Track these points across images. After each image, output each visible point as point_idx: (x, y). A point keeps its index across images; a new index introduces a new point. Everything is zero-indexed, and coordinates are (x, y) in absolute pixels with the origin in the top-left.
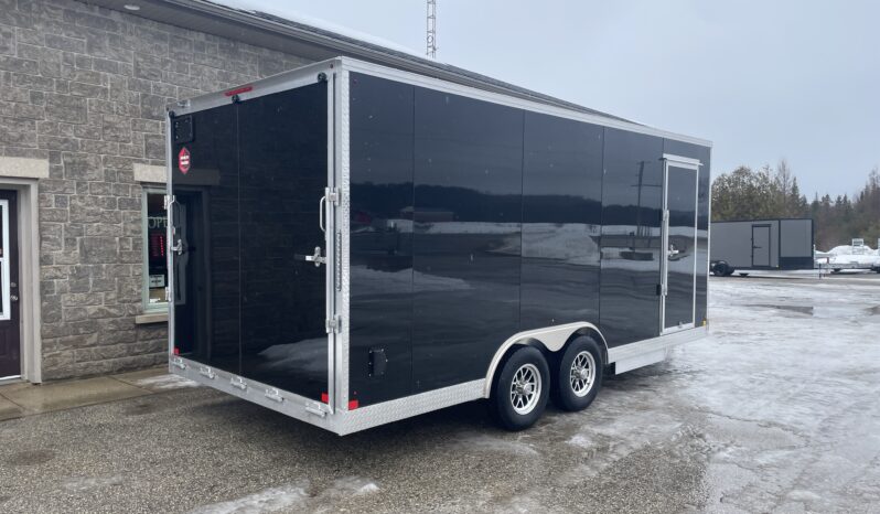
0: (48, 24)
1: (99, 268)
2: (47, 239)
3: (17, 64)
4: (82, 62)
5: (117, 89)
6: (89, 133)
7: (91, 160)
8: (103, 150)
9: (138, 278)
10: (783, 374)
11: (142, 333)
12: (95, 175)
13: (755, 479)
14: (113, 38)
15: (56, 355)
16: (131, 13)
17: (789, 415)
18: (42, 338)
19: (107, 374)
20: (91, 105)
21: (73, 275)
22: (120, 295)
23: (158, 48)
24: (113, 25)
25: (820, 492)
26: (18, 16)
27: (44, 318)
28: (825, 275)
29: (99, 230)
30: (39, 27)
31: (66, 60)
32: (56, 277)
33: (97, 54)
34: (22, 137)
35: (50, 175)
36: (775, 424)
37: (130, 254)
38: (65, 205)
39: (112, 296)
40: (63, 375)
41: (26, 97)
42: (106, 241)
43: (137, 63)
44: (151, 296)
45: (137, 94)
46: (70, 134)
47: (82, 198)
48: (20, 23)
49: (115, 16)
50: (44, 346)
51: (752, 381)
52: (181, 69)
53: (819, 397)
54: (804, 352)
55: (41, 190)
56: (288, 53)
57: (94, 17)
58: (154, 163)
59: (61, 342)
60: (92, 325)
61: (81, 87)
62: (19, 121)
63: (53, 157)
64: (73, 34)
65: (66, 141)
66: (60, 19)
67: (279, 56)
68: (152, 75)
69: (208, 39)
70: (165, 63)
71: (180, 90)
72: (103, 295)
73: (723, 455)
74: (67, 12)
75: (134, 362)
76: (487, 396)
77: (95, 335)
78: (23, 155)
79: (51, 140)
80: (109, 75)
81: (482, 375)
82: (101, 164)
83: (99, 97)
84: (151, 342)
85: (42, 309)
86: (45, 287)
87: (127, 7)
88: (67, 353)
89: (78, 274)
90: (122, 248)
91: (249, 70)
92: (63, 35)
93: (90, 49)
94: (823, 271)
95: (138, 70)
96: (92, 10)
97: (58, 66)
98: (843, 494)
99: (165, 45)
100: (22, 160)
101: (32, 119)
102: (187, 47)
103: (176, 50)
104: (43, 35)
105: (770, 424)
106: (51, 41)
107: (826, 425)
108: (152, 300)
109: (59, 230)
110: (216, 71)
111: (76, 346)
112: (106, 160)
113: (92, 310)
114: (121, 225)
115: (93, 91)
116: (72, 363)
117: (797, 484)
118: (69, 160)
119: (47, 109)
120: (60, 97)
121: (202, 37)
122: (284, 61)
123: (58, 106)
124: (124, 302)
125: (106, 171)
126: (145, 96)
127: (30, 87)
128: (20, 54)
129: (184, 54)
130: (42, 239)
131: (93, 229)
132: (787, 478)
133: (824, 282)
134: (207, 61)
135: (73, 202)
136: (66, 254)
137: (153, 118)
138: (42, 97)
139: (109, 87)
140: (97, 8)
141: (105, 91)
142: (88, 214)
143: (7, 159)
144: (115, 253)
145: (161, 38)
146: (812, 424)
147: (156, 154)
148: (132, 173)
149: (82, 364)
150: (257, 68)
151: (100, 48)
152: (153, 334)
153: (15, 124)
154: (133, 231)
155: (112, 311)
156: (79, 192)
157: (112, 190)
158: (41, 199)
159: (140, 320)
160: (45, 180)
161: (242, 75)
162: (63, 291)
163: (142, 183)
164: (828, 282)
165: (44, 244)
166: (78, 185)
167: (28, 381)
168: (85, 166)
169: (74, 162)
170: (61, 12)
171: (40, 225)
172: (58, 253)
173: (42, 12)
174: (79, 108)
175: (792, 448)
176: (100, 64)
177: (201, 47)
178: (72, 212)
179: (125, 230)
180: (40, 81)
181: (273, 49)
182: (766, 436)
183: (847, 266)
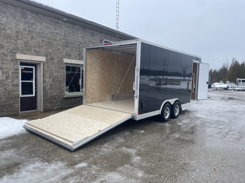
0: (46, 23)
1: (56, 84)
2: (45, 76)
3: (39, 33)
4: (53, 33)
5: (60, 40)
6: (54, 50)
7: (54, 57)
8: (57, 55)
9: (64, 86)
10: (216, 112)
11: (65, 100)
12: (55, 61)
13: (220, 130)
14: (59, 27)
15: (47, 105)
16: (64, 21)
17: (221, 119)
18: (44, 101)
19: (57, 110)
20: (55, 43)
21: (50, 86)
22: (60, 91)
23: (69, 29)
24: (60, 24)
25: (235, 132)
26: (39, 21)
27: (44, 96)
28: (214, 90)
29: (56, 75)
30: (44, 24)
31: (49, 32)
32: (47, 86)
33: (56, 31)
34: (40, 51)
35: (46, 61)
36: (219, 121)
37: (62, 81)
38: (49, 68)
39: (59, 91)
40: (48, 110)
41: (41, 41)
42: (57, 77)
43: (64, 33)
44: (66, 91)
45: (64, 41)
46: (50, 50)
47: (53, 66)
48: (40, 23)
49: (60, 21)
50: (44, 103)
51: (210, 113)
52: (74, 35)
53: (226, 116)
54: (218, 107)
55: (44, 64)
56: (97, 31)
57: (55, 21)
58: (68, 58)
59: (48, 102)
60: (54, 98)
61: (53, 39)
62: (39, 47)
63: (46, 56)
64: (51, 26)
65: (49, 52)
66: (48, 22)
67: (95, 32)
68: (68, 36)
69: (80, 27)
70: (70, 33)
71: (74, 40)
72: (56, 90)
73: (212, 126)
74: (50, 20)
75: (63, 107)
76: (160, 114)
77: (55, 100)
78: (40, 56)
79: (46, 52)
80: (59, 36)
81: (159, 109)
82: (57, 58)
83: (56, 41)
84: (66, 102)
85: (44, 94)
86: (44, 88)
87: (64, 19)
88: (49, 104)
89: (51, 85)
90: (61, 79)
91: (88, 35)
92: (49, 26)
93: (55, 30)
94: (214, 89)
95: (65, 35)
96: (55, 20)
97: (48, 34)
98: (239, 133)
99: (70, 29)
100: (40, 57)
101: (42, 47)
102: (75, 29)
103: (73, 30)
104: (44, 26)
105: (218, 121)
106: (46, 27)
107: (230, 121)
108: (66, 92)
109: (47, 75)
110: (81, 35)
111: (51, 103)
112: (57, 57)
113: (54, 94)
114: (61, 73)
115: (55, 40)
116: (50, 107)
117: (229, 131)
118: (50, 57)
119: (45, 44)
120: (48, 41)
121: (78, 27)
122: (96, 33)
123: (48, 43)
124: (61, 92)
125: (58, 60)
126: (66, 41)
127: (42, 39)
128: (40, 30)
129: (75, 31)
130: (44, 76)
131: (55, 74)
132: (227, 130)
133: (214, 92)
134: (79, 33)
135: (51, 68)
136: (49, 80)
137: (68, 47)
138: (44, 41)
139: (58, 39)
140: (56, 19)
141: (58, 40)
142: (54, 71)
143: (37, 56)
144: (59, 80)
145: (69, 27)
146: (227, 121)
147: (68, 56)
148: (63, 61)
149: (52, 107)
150: (90, 34)
151: (57, 29)
152: (67, 100)
153: (38, 48)
154: (63, 75)
155: (59, 94)
156: (52, 65)
157: (59, 65)
158: (44, 67)
159: (65, 97)
160: (45, 62)
161: (87, 37)
162: (48, 89)
163: (65, 63)
164: (215, 92)
165: (45, 78)
166: (52, 63)
167: (39, 111)
168: (53, 59)
169: (51, 58)
170: (48, 20)
171: (43, 73)
172: (47, 80)
173: (44, 20)
174: (52, 44)
175: (225, 125)
176: (57, 33)
177: (78, 29)
178: (50, 70)
179: (61, 75)
180: (44, 37)
181: (94, 30)
182: (219, 123)
183: (219, 88)
